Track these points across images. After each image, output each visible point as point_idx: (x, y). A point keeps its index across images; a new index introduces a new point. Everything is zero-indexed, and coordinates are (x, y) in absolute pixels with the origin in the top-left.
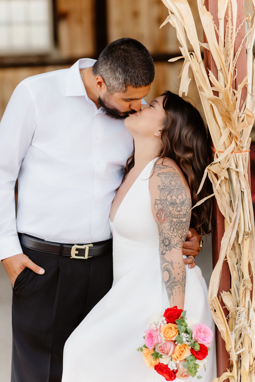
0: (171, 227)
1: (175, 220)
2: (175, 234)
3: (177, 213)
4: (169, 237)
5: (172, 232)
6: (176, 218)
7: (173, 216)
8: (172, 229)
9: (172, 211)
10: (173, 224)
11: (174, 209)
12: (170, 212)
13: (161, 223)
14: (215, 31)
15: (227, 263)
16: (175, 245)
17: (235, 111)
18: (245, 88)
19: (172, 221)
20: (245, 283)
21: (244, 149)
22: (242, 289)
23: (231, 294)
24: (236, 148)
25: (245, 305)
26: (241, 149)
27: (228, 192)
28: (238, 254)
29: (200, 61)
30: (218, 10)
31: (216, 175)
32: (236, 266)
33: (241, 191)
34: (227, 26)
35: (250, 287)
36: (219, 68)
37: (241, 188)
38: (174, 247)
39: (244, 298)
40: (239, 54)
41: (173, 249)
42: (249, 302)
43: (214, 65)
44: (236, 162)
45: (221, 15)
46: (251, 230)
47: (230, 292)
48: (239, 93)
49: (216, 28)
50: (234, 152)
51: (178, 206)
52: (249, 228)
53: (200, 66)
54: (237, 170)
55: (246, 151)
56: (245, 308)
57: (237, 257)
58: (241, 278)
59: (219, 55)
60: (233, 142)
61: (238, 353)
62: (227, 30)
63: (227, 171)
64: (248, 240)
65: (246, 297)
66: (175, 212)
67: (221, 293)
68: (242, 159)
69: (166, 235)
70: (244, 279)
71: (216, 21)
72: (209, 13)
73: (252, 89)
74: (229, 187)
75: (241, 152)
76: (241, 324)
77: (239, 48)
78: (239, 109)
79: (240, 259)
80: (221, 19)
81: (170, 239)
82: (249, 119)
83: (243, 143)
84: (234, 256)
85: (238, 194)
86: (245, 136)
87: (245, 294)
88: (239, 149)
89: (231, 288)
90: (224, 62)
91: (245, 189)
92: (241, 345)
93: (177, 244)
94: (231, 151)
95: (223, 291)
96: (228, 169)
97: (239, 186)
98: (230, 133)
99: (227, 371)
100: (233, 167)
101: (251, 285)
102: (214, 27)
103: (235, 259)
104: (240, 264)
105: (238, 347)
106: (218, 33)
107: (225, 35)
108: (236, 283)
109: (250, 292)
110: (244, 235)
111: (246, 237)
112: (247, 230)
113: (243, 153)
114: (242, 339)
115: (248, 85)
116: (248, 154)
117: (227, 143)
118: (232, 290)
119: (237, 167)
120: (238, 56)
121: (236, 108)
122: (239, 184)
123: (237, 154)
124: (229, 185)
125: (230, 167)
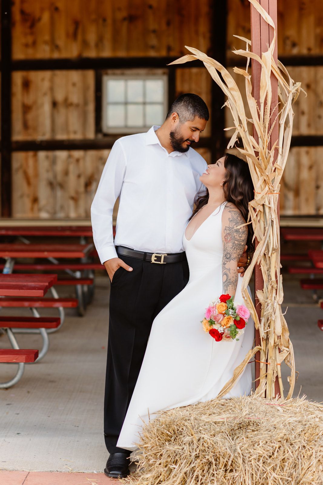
0: (233, 246)
1: (236, 242)
2: (235, 252)
3: (238, 238)
4: (230, 253)
5: (233, 250)
6: (237, 241)
7: (236, 239)
8: (233, 248)
9: (236, 236)
10: (234, 244)
11: (237, 235)
12: (234, 237)
13: (227, 243)
14: (258, 110)
15: (261, 270)
16: (234, 258)
17: (269, 165)
18: (277, 150)
19: (235, 242)
20: (272, 283)
21: (275, 192)
22: (270, 287)
23: (263, 292)
24: (269, 191)
25: (272, 299)
26: (272, 192)
27: (263, 221)
28: (268, 264)
29: (246, 130)
30: (260, 97)
31: (254, 209)
32: (267, 272)
33: (272, 220)
34: (266, 108)
35: (275, 287)
36: (259, 136)
37: (271, 218)
38: (233, 260)
39: (271, 294)
40: (273, 127)
41: (232, 260)
42: (275, 297)
43: (256, 134)
44: (269, 200)
45: (262, 100)
46: (277, 247)
47: (262, 290)
48: (272, 153)
49: (258, 109)
50: (267, 194)
51: (240, 234)
52: (276, 246)
53: (246, 134)
54: (269, 206)
55: (276, 194)
56: (272, 301)
57: (268, 266)
58: (270, 281)
59: (259, 127)
60: (267, 186)
61: (266, 331)
62: (265, 110)
63: (262, 206)
64: (275, 254)
65: (273, 293)
66: (237, 237)
67: (256, 291)
68: (273, 199)
69: (229, 251)
70: (272, 281)
71: (259, 104)
72: (254, 98)
73: (282, 152)
74: (264, 217)
75: (272, 194)
76: (268, 312)
77: (274, 123)
78: (273, 163)
79: (270, 268)
80: (262, 103)
81: (231, 254)
82: (279, 171)
83: (274, 187)
84: (266, 265)
85: (269, 222)
86: (276, 183)
87: (272, 292)
88: (271, 192)
89: (263, 288)
90: (262, 131)
91: (274, 219)
92: (268, 327)
93: (235, 258)
94: (266, 193)
95: (258, 290)
96: (263, 205)
97: (270, 217)
98: (265, 180)
99: (259, 346)
100: (267, 203)
101: (277, 285)
102: (257, 108)
103: (266, 267)
104: (270, 271)
105: (266, 328)
106: (259, 112)
107: (264, 114)
108: (267, 284)
109: (275, 290)
110: (272, 251)
111: (273, 251)
112: (275, 247)
113: (274, 194)
114: (269, 322)
115: (280, 148)
116: (278, 195)
117: (263, 186)
118: (264, 289)
119: (269, 204)
120: (272, 128)
121: (270, 162)
122: (270, 215)
123: (270, 195)
124: (264, 216)
125: (264, 204)
